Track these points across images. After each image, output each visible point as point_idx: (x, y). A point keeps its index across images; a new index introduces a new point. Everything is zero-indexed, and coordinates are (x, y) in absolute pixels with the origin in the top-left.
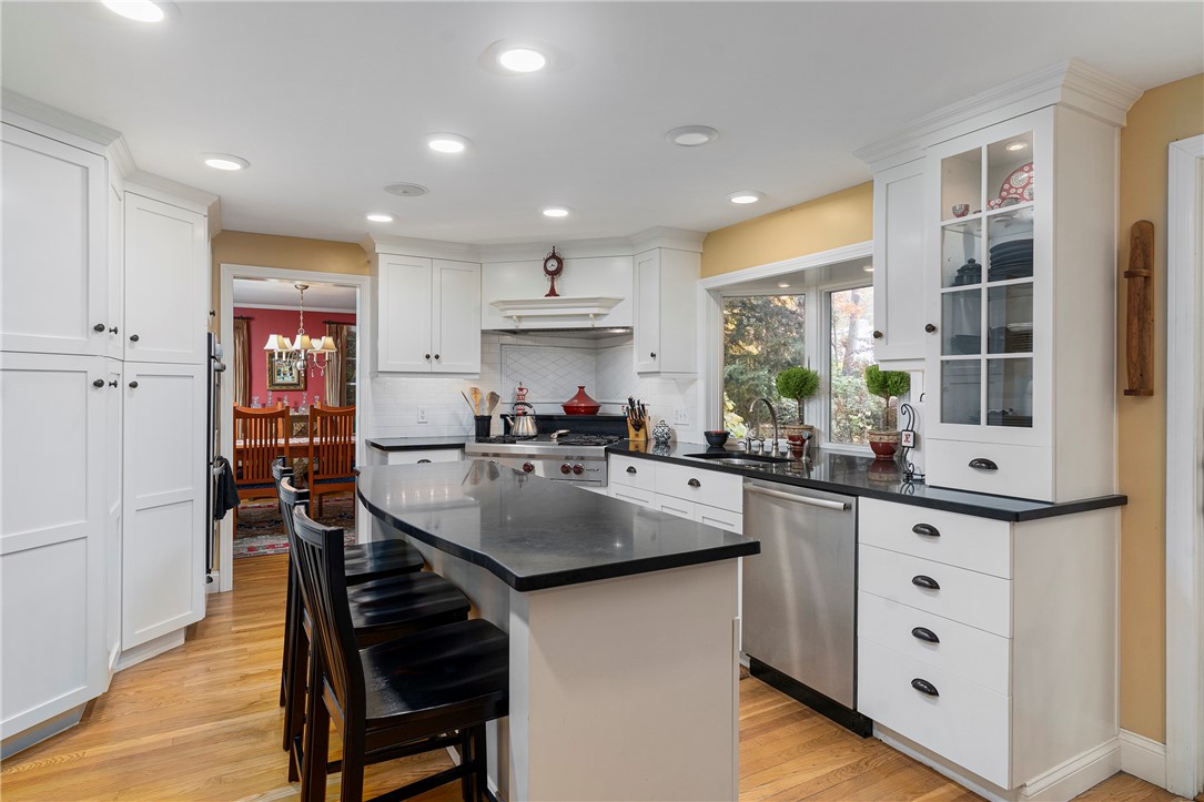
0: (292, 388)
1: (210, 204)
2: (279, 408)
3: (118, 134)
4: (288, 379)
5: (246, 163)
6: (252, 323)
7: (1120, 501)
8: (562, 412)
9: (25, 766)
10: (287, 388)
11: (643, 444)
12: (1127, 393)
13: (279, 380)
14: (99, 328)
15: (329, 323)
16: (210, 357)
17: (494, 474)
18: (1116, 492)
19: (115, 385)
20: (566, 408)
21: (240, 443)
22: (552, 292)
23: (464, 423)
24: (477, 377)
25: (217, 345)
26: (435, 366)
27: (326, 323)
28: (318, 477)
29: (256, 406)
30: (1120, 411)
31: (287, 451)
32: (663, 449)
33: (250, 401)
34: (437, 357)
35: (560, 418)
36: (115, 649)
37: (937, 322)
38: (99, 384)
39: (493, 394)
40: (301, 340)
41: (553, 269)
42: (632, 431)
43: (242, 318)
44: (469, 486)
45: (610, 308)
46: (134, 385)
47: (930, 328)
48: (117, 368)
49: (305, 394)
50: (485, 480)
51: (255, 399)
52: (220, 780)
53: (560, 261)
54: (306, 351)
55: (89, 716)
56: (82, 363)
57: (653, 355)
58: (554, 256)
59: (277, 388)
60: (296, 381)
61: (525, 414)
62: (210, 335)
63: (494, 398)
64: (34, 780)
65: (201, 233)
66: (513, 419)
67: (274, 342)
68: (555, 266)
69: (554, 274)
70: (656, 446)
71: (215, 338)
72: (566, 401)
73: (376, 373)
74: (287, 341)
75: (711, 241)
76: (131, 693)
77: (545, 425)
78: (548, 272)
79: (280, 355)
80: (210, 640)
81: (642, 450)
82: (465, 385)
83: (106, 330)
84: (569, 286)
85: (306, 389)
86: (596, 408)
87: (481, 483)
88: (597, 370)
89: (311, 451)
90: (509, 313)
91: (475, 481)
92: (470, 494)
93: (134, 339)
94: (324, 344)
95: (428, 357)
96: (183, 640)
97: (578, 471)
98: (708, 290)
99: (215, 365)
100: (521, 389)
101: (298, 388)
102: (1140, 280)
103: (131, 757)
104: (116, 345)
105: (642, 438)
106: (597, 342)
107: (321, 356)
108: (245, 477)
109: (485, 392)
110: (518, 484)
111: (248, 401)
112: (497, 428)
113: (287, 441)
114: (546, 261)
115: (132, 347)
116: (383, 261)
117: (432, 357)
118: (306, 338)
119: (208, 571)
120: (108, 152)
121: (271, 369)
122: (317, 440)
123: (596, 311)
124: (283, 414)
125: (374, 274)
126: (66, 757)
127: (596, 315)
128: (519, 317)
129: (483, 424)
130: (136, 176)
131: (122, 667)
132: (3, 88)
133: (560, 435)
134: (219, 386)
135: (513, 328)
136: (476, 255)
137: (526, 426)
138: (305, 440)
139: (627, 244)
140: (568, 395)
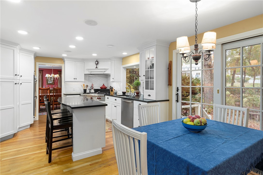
0: (51, 84)
1: (34, 53)
2: (48, 88)
3: (19, 44)
4: (51, 82)
5: (40, 48)
6: (43, 71)
7: (168, 100)
8: (100, 88)
9: (5, 142)
10: (50, 84)
11: (113, 94)
12: (168, 85)
13: (49, 82)
14: (16, 75)
15: (59, 71)
16: (34, 79)
17: (87, 100)
18: (168, 99)
19: (18, 84)
20: (101, 88)
21: (40, 95)
22: (97, 67)
23: (82, 90)
24: (84, 82)
25: (36, 77)
26: (76, 80)
27: (58, 71)
28: (55, 101)
29: (44, 88)
30: (169, 88)
31: (49, 96)
32: (115, 95)
33: (43, 87)
34: (76, 79)
35: (100, 89)
36: (18, 127)
37: (145, 75)
38: (16, 84)
39: (87, 85)
40: (52, 75)
41: (96, 63)
42: (111, 92)
43: (41, 70)
44: (82, 102)
45: (107, 70)
46: (21, 84)
47: (144, 76)
48: (18, 81)
49: (54, 85)
50: (86, 101)
51: (44, 86)
52: (35, 143)
53: (98, 62)
54: (53, 77)
55: (14, 136)
56: (13, 81)
57: (113, 79)
58: (97, 61)
59: (48, 84)
60: (52, 83)
61: (92, 89)
62: (34, 75)
63: (87, 86)
64: (6, 143)
65: (33, 57)
66: (90, 90)
67: (47, 75)
68: (97, 63)
69: (97, 64)
70: (115, 94)
71: (35, 76)
72: (101, 86)
73: (65, 82)
74: (50, 75)
75: (124, 59)
76: (21, 134)
77: (96, 91)
78: (96, 64)
79: (48, 78)
80: (34, 127)
81: (113, 95)
82: (82, 84)
83: (17, 75)
84: (99, 66)
85: (54, 84)
86: (106, 88)
87: (85, 102)
88: (107, 81)
89: (53, 96)
90: (89, 71)
91: (84, 101)
92: (83, 103)
93: (21, 76)
94: (57, 76)
95: (74, 79)
96: (29, 127)
97: (100, 98)
98: (123, 67)
99: (35, 80)
100: (92, 84)
101: (53, 84)
102: (169, 69)
103: (21, 141)
104: (18, 77)
105: (113, 93)
106: (107, 76)
107: (56, 78)
108: (41, 101)
109: (86, 85)
110: (92, 102)
111: (42, 87)
112: (88, 91)
113: (49, 94)
114: (96, 62)
115: (21, 78)
116: (66, 62)
117: (75, 79)
118: (53, 75)
119: (34, 115)
120: (17, 47)
121: (47, 80)
122: (55, 94)
123: (104, 71)
124: (49, 89)
125: (65, 64)
126: (11, 141)
127: (104, 72)
128: (91, 72)
129: (85, 91)
130: (21, 49)
131: (19, 130)
132: (1, 39)
133: (99, 93)
134: (36, 84)
135: (90, 74)
136: (84, 60)
137: (93, 91)
138: (53, 94)
139: (109, 59)
140: (101, 85)
